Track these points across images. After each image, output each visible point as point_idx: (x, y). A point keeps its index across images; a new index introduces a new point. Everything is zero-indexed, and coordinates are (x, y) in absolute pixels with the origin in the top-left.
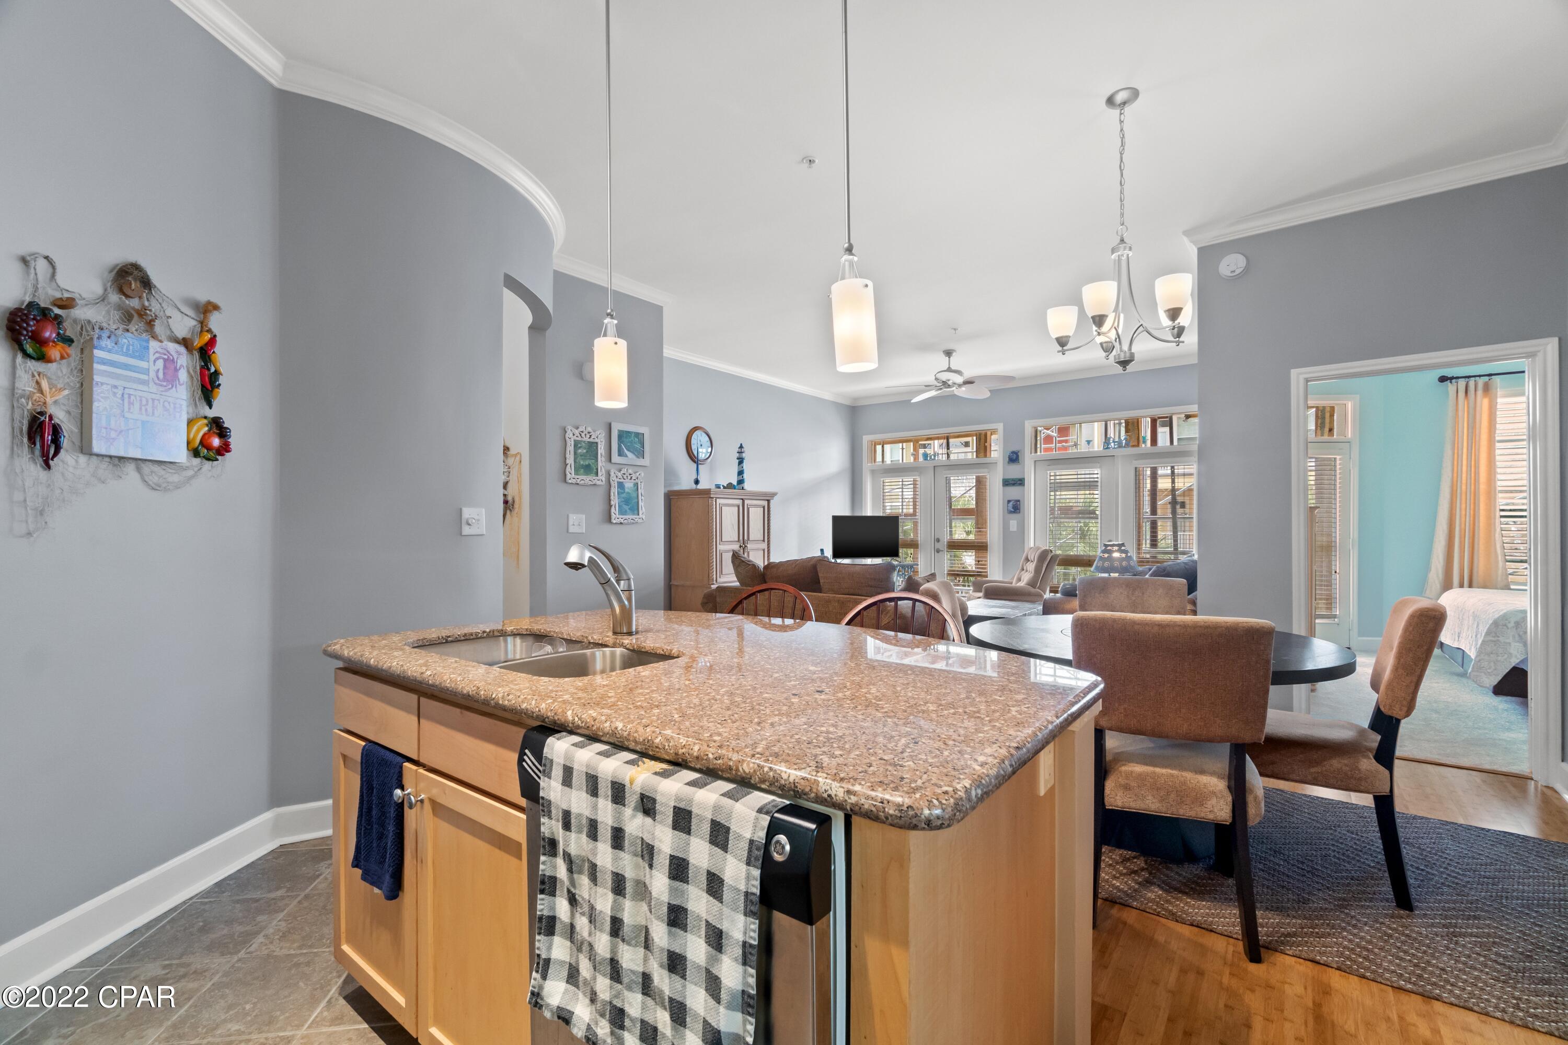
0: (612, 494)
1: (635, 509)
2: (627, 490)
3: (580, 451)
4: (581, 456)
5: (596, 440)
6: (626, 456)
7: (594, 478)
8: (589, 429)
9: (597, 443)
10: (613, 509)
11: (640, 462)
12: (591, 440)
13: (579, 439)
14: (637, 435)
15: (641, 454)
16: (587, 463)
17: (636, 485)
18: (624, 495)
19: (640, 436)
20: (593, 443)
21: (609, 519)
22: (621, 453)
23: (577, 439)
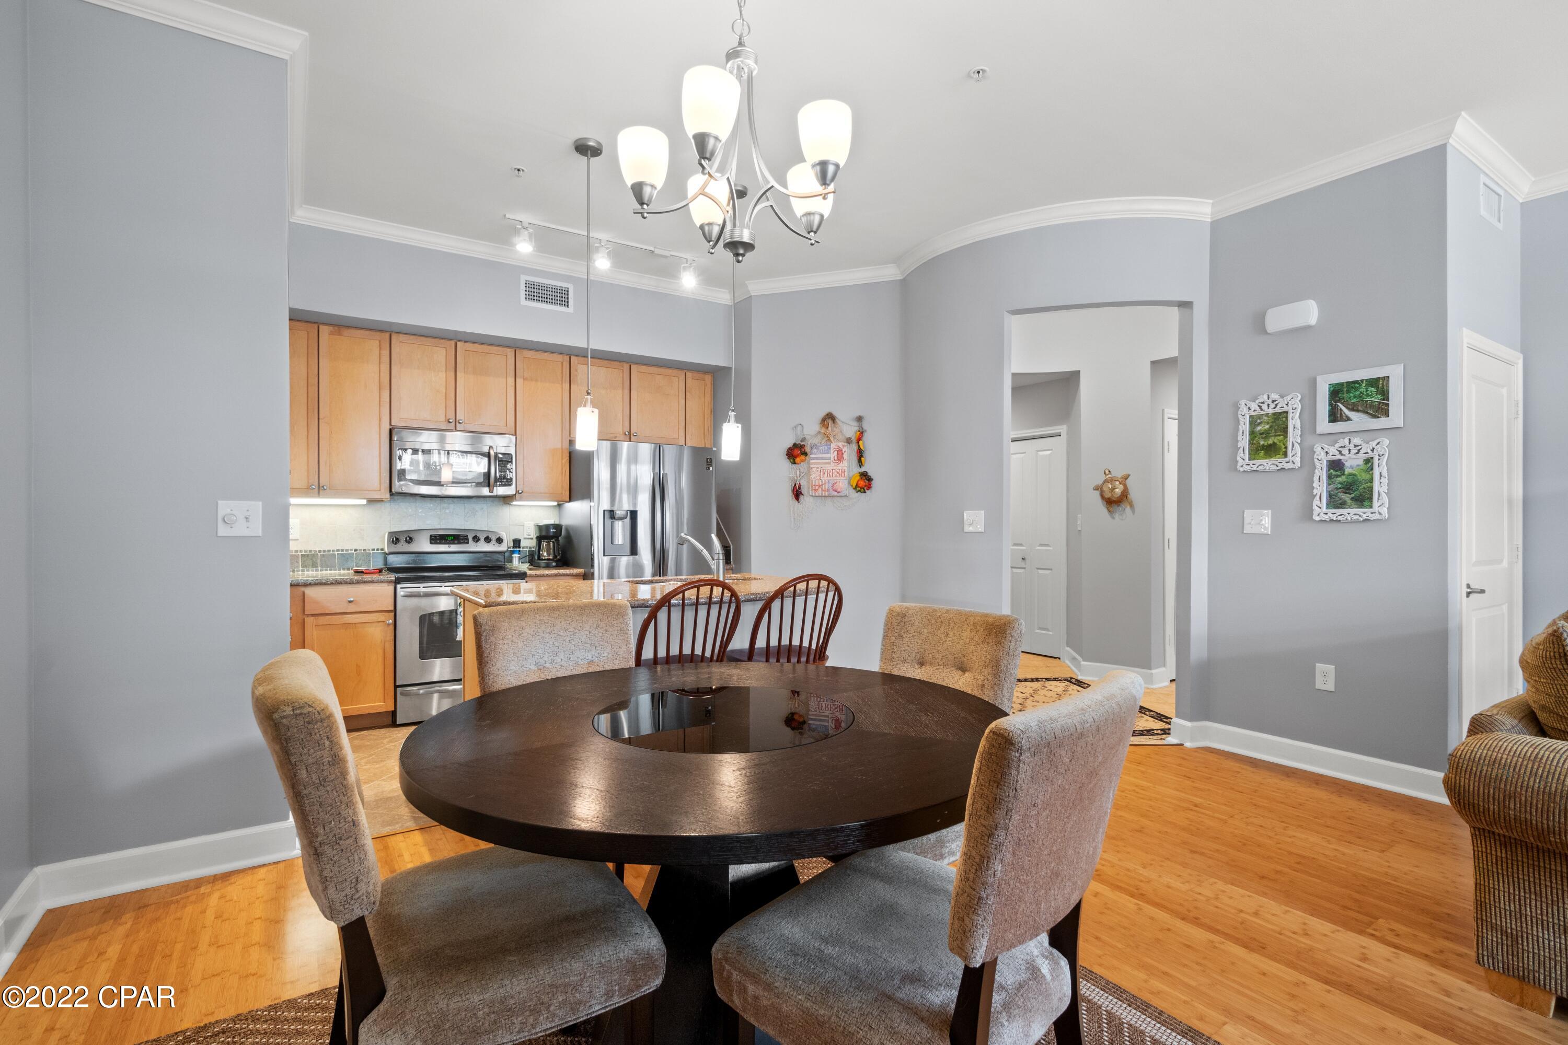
0: (1316, 479)
1: (1364, 498)
2: (1347, 471)
3: (1259, 428)
4: (1261, 434)
5: (1286, 408)
6: (1348, 419)
7: (1280, 460)
8: (1274, 396)
9: (1287, 412)
10: (1316, 502)
11: (1382, 422)
12: (1278, 410)
13: (1259, 412)
14: (1373, 382)
15: (1381, 410)
16: (1270, 442)
17: (1369, 461)
18: (1343, 479)
19: (1380, 385)
20: (1281, 413)
21: (1307, 514)
22: (1335, 416)
23: (1255, 413)
